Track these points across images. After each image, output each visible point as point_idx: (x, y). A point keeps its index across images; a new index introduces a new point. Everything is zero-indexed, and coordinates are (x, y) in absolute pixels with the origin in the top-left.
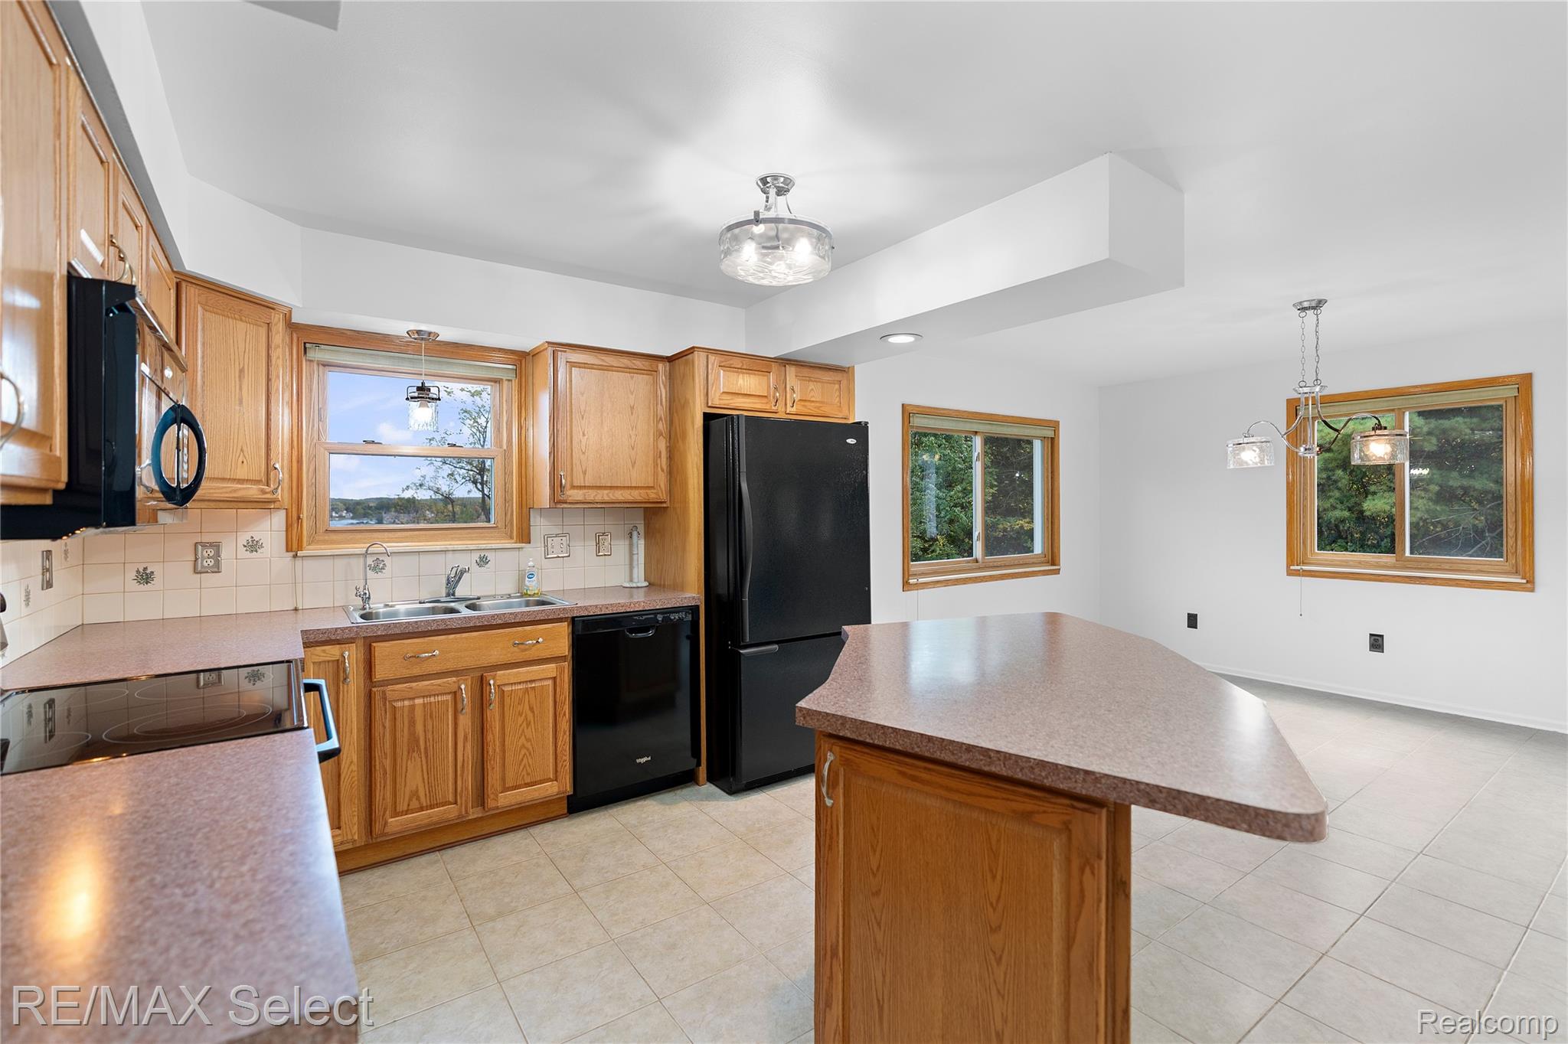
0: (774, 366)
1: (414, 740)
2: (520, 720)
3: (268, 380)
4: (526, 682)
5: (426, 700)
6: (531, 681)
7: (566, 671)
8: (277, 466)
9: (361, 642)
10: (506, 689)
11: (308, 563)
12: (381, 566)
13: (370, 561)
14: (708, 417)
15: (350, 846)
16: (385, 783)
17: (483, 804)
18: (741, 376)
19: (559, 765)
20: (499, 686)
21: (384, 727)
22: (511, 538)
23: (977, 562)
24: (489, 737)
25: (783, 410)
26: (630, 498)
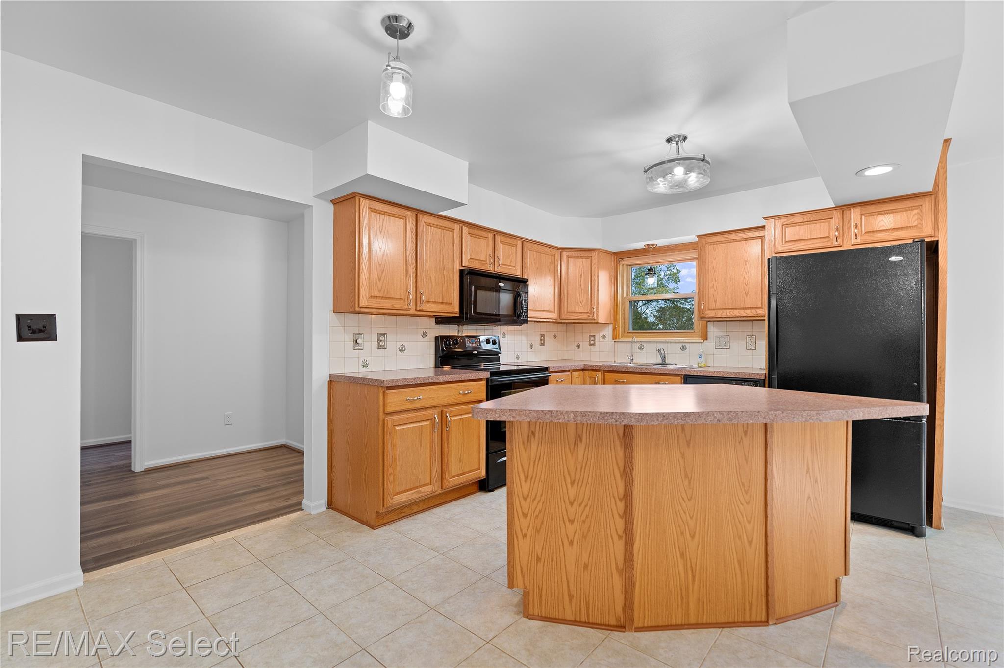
0: (836, 213)
8: (594, 307)
9: (603, 372)
11: (619, 344)
12: (643, 347)
13: (638, 345)
14: (770, 260)
18: (803, 227)
22: (698, 337)
25: (848, 243)
26: (744, 315)
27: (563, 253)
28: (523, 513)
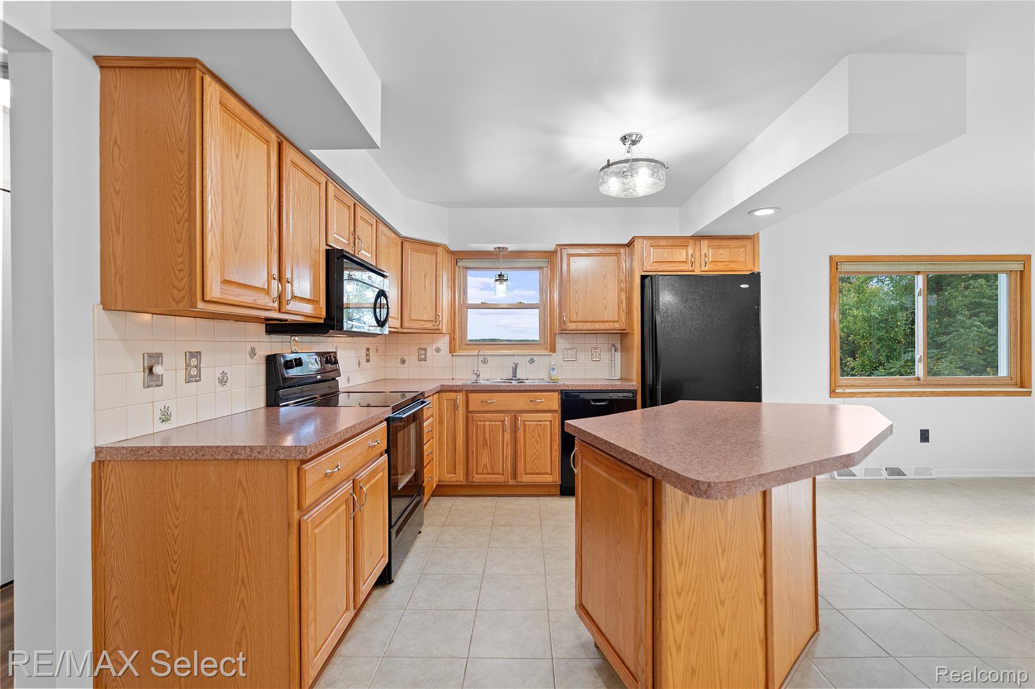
0: (691, 242)
1: (485, 440)
2: (533, 440)
3: (436, 277)
4: (537, 421)
5: (491, 423)
6: (539, 421)
7: (557, 418)
8: (439, 314)
9: (464, 392)
10: (526, 423)
11: (457, 358)
12: (486, 361)
13: (481, 358)
14: (643, 278)
15: (460, 483)
16: (473, 457)
17: (516, 479)
18: (666, 250)
19: (553, 467)
20: (523, 421)
21: (473, 432)
22: (547, 349)
23: (919, 380)
24: (518, 446)
25: (699, 269)
26: (603, 328)
27: (406, 244)
28: (677, 615)
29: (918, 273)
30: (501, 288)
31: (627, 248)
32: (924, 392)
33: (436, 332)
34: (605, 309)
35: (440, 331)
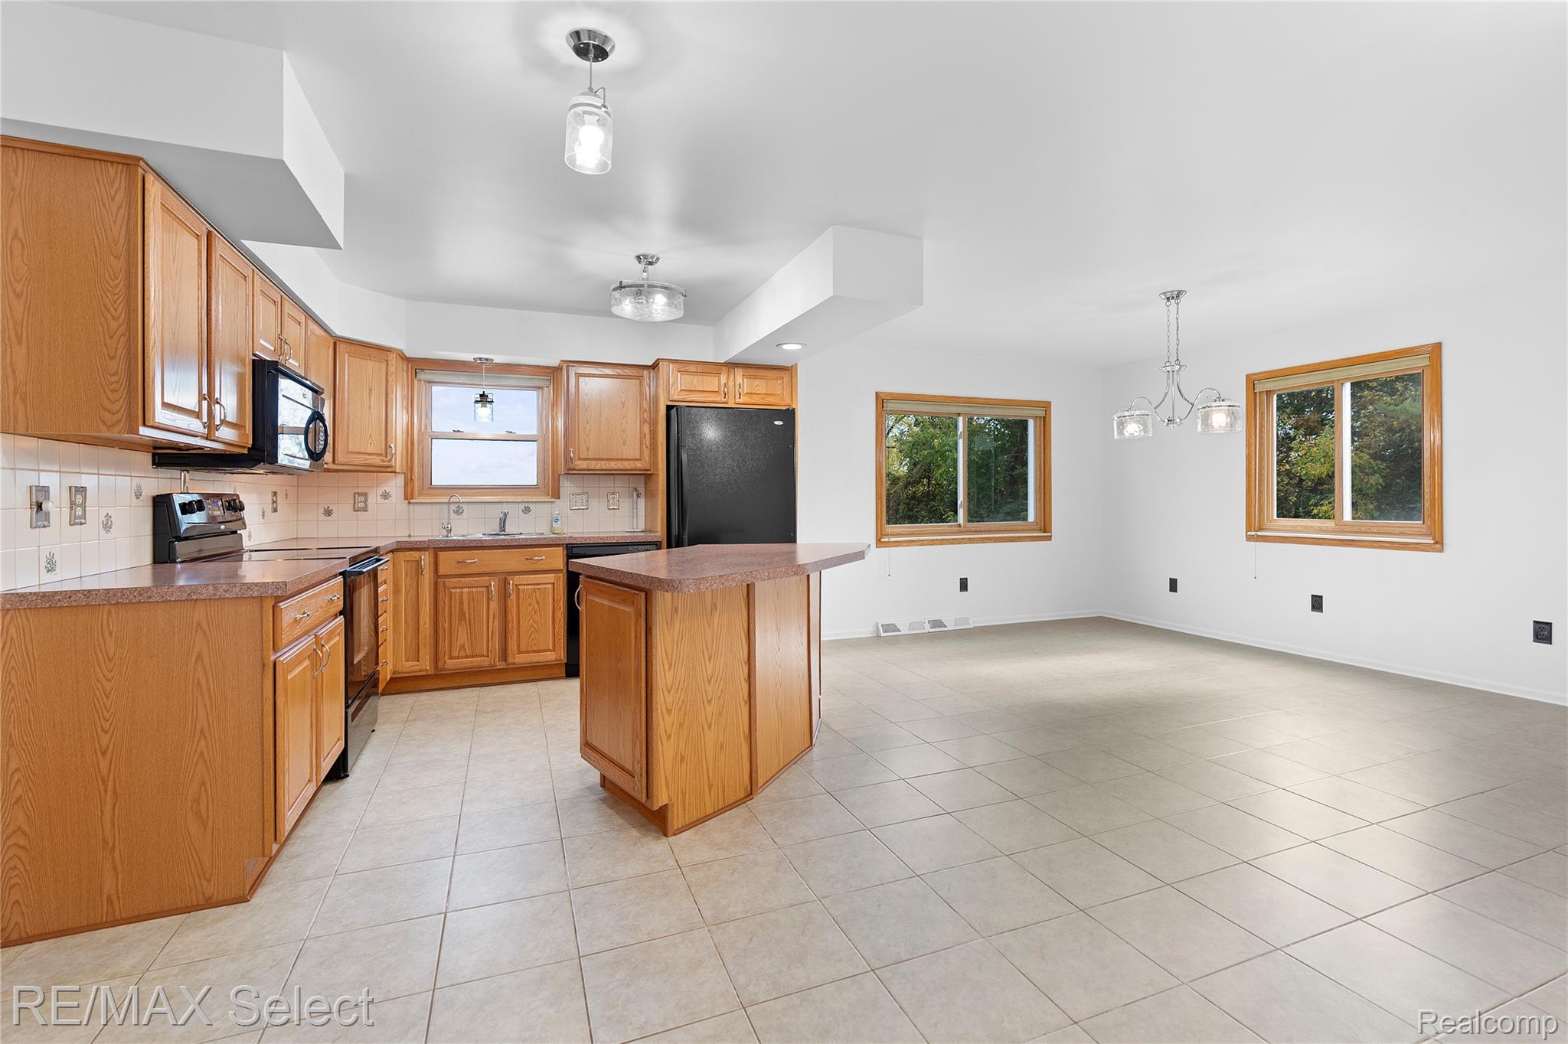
0: (724, 370)
1: (462, 613)
2: (530, 608)
3: (387, 394)
4: (534, 584)
5: (470, 590)
6: (538, 584)
7: (562, 579)
8: (392, 445)
9: (432, 551)
10: (520, 587)
11: (417, 507)
12: (461, 511)
13: (453, 507)
14: (669, 408)
15: (424, 673)
16: (445, 637)
17: (505, 660)
18: (696, 377)
19: (557, 641)
20: (516, 585)
21: (444, 604)
22: (548, 495)
23: (960, 527)
24: (510, 617)
25: (733, 401)
26: (622, 467)
27: (341, 347)
29: (959, 414)
30: (484, 412)
31: (652, 371)
32: (963, 539)
33: (387, 469)
34: (624, 444)
35: (392, 469)
